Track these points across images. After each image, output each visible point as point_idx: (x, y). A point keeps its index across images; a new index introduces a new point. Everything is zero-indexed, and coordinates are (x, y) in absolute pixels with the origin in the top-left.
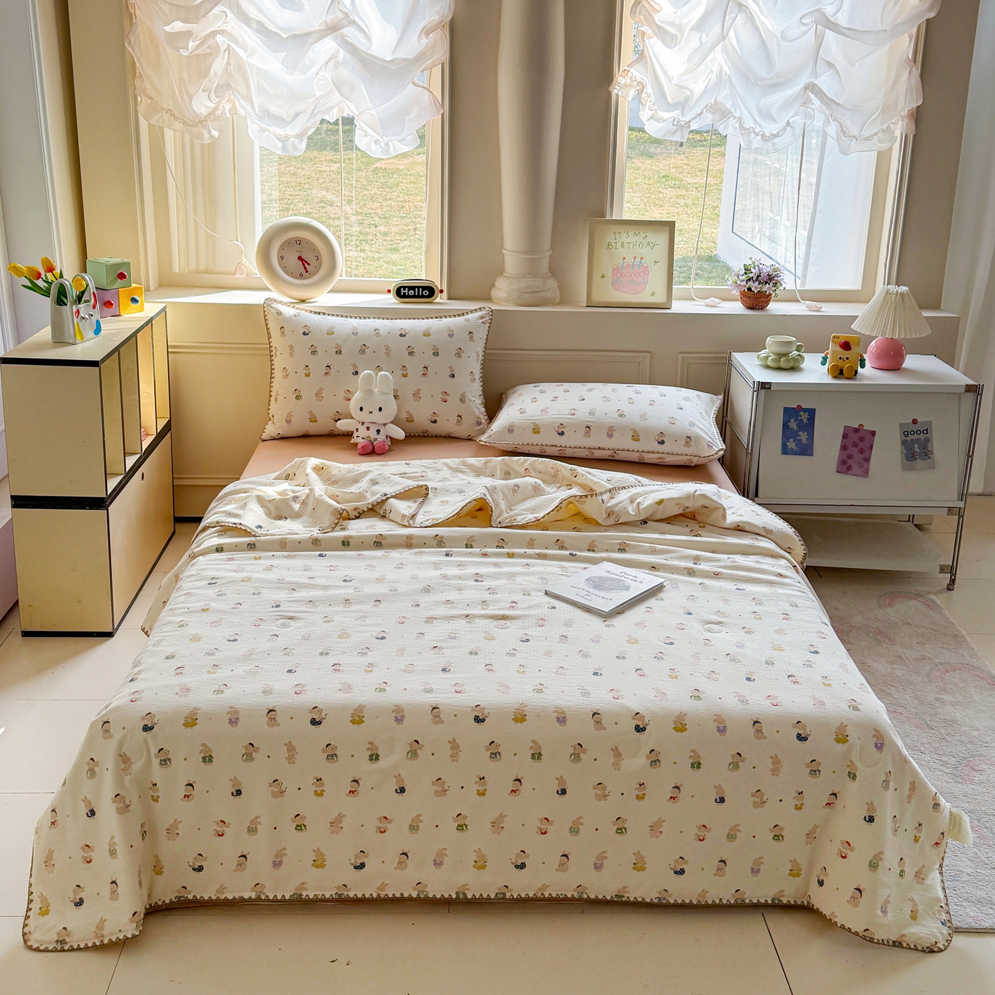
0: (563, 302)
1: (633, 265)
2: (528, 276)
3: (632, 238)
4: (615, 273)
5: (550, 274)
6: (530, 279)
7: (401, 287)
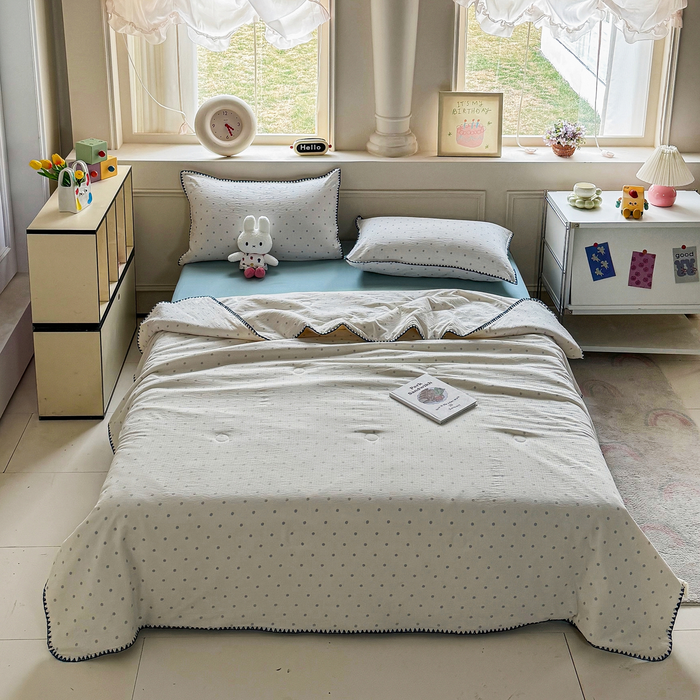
0: (420, 152)
1: (472, 124)
2: (394, 135)
3: (471, 106)
4: (459, 132)
5: (410, 132)
6: (396, 137)
7: (300, 144)
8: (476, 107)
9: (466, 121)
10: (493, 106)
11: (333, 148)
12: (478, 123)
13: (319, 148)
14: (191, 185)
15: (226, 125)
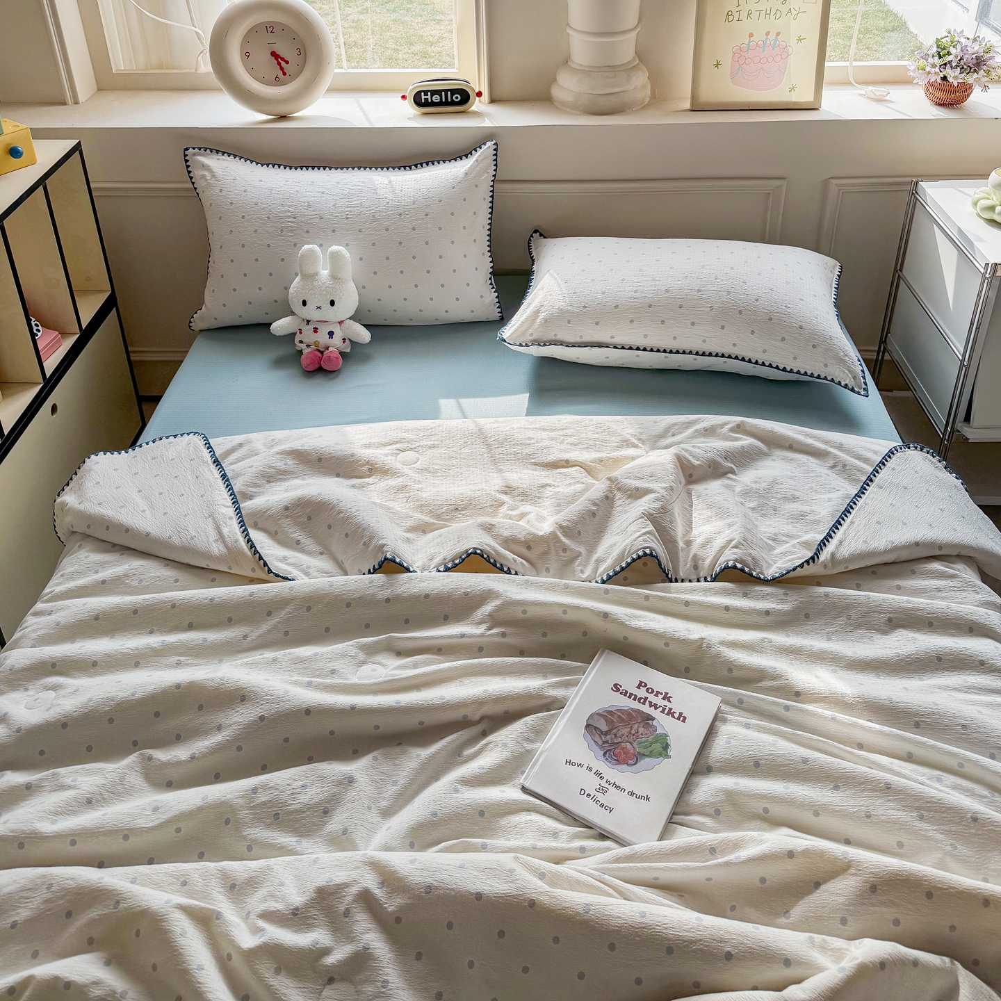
4: (736, 59)
7: (420, 92)
11: (485, 96)
13: (457, 98)
14: (204, 176)
15: (273, 54)
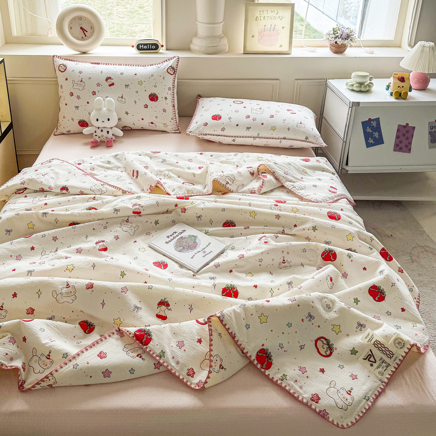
0: (230, 51)
1: (270, 29)
2: (211, 37)
3: (270, 14)
4: (260, 35)
5: (223, 35)
6: (212, 39)
8: (274, 14)
9: (265, 26)
10: (287, 14)
12: (274, 28)
13: (154, 47)
15: (81, 28)
